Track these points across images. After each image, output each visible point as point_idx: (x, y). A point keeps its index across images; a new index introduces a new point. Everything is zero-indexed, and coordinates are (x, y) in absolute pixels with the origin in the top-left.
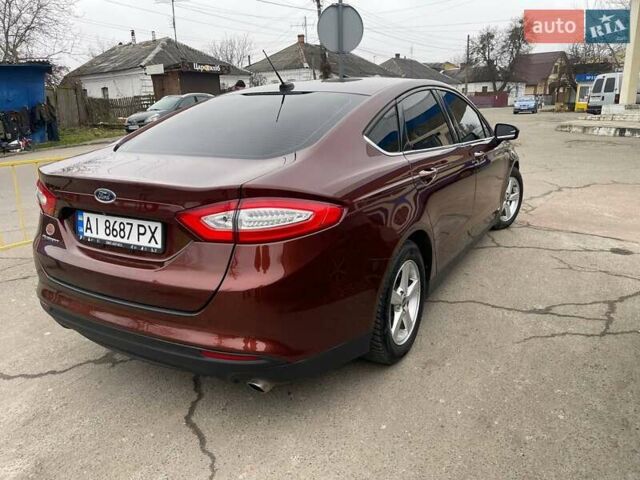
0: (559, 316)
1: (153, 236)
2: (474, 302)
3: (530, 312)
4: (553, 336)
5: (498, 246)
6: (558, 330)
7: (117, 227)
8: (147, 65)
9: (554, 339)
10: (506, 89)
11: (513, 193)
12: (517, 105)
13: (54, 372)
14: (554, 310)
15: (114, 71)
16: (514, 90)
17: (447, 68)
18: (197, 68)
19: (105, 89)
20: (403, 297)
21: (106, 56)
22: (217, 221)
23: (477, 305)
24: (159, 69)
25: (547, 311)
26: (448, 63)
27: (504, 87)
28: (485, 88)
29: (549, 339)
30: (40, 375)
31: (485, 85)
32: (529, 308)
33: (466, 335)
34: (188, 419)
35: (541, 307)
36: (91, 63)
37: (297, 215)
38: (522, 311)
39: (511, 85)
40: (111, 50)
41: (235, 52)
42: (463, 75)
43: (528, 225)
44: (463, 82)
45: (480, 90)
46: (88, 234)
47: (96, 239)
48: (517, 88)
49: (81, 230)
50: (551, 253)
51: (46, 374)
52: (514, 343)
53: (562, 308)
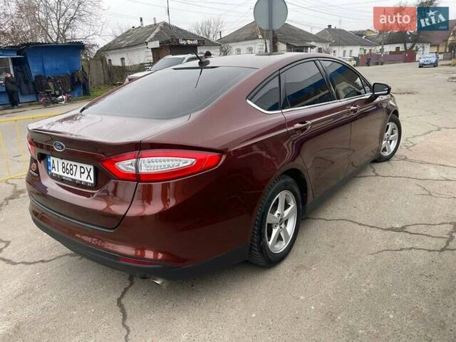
0: (411, 233)
1: (89, 175)
2: (346, 220)
3: (388, 230)
4: (401, 250)
5: (377, 175)
6: (407, 245)
7: (68, 167)
8: (149, 41)
9: (402, 252)
10: (414, 49)
11: (392, 134)
12: (422, 61)
13: (43, 261)
14: (408, 229)
15: (128, 47)
16: (421, 49)
17: (369, 34)
18: (182, 42)
19: (123, 59)
20: (280, 218)
21: (124, 36)
22: (126, 166)
23: (348, 222)
24: (156, 44)
25: (402, 230)
26: (369, 30)
27: (413, 47)
28: (398, 48)
29: (398, 252)
30: (34, 263)
31: (397, 45)
32: (388, 226)
33: (333, 247)
34: (119, 300)
35: (398, 226)
36: (114, 41)
37: (182, 162)
38: (382, 229)
39: (419, 45)
40: (127, 32)
41: (211, 29)
42: (380, 39)
43: (406, 159)
44: (381, 44)
45: (394, 50)
46: (53, 171)
47: (57, 175)
48: (423, 47)
49: (50, 168)
50: (418, 182)
51: (38, 262)
52: (368, 254)
53: (415, 227)
